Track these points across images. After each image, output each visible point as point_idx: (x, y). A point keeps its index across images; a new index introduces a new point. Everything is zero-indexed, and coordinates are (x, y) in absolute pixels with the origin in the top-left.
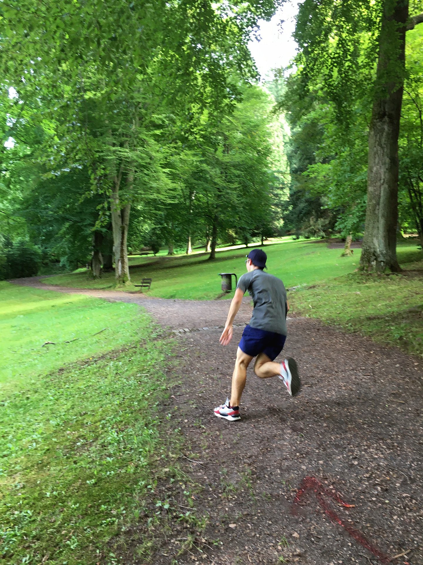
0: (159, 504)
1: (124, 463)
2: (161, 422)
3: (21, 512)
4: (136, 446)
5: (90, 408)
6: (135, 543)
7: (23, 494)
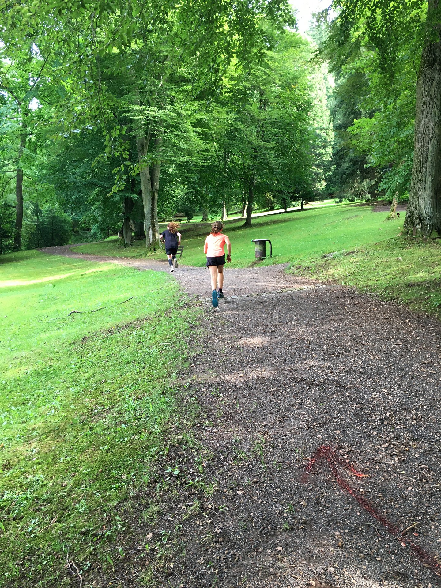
0: (169, 470)
1: (138, 430)
2: (178, 390)
3: (34, 476)
4: (152, 414)
5: (110, 376)
6: (142, 507)
7: (37, 459)
